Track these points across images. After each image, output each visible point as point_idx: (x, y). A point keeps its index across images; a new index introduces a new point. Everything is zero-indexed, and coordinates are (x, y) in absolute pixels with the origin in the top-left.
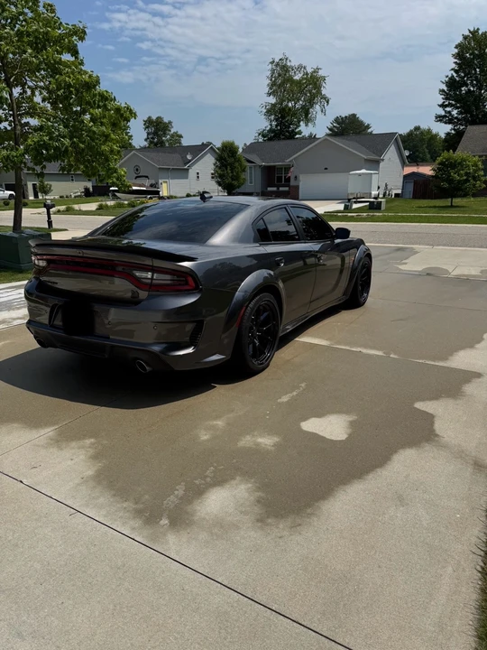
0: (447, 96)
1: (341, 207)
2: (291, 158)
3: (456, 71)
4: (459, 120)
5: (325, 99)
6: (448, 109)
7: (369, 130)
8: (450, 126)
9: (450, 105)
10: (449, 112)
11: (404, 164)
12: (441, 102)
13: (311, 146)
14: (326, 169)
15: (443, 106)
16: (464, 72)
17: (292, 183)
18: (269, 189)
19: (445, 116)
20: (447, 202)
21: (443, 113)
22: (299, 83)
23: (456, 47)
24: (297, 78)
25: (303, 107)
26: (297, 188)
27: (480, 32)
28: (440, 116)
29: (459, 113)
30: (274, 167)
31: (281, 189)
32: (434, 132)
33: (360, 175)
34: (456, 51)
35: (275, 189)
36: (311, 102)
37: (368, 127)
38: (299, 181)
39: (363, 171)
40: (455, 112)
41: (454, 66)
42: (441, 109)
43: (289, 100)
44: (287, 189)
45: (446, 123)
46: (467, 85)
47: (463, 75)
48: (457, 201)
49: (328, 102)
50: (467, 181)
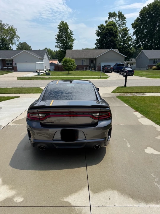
0: (58, 40)
1: (36, 74)
2: (12, 57)
3: (59, 33)
4: (62, 47)
5: (18, 36)
6: (59, 44)
7: (31, 48)
8: (60, 49)
9: (59, 43)
10: (59, 45)
11: (49, 60)
12: (56, 41)
13: (20, 53)
14: (26, 61)
15: (57, 43)
16: (61, 33)
17: (14, 65)
18: (4, 67)
19: (58, 46)
20: (67, 72)
21: (57, 45)
22: (7, 30)
23: (58, 26)
24: (6, 28)
25: (10, 39)
26: (16, 67)
27: (64, 22)
28: (57, 46)
29: (62, 45)
30: (5, 60)
31: (9, 67)
32: (51, 50)
33: (39, 64)
34: (59, 27)
35: (7, 67)
36: (13, 37)
37: (31, 47)
38: (17, 65)
39: (40, 62)
40: (60, 45)
41: (59, 31)
42: (56, 44)
43: (4, 36)
44: (11, 67)
45: (58, 48)
46: (62, 37)
47: (61, 34)
48: (70, 72)
49: (19, 38)
50: (72, 66)
